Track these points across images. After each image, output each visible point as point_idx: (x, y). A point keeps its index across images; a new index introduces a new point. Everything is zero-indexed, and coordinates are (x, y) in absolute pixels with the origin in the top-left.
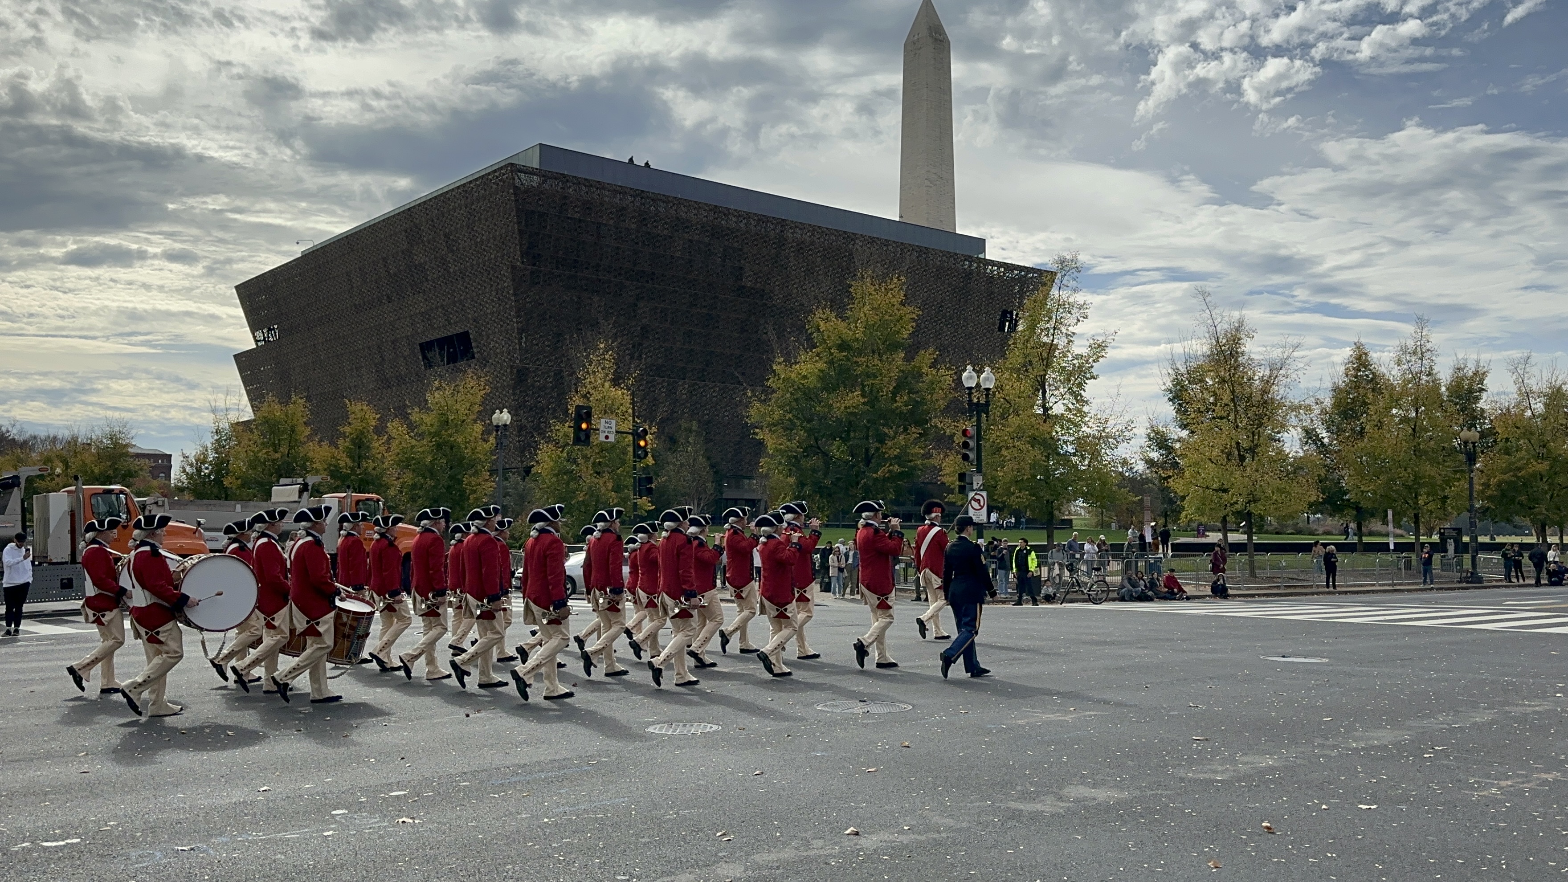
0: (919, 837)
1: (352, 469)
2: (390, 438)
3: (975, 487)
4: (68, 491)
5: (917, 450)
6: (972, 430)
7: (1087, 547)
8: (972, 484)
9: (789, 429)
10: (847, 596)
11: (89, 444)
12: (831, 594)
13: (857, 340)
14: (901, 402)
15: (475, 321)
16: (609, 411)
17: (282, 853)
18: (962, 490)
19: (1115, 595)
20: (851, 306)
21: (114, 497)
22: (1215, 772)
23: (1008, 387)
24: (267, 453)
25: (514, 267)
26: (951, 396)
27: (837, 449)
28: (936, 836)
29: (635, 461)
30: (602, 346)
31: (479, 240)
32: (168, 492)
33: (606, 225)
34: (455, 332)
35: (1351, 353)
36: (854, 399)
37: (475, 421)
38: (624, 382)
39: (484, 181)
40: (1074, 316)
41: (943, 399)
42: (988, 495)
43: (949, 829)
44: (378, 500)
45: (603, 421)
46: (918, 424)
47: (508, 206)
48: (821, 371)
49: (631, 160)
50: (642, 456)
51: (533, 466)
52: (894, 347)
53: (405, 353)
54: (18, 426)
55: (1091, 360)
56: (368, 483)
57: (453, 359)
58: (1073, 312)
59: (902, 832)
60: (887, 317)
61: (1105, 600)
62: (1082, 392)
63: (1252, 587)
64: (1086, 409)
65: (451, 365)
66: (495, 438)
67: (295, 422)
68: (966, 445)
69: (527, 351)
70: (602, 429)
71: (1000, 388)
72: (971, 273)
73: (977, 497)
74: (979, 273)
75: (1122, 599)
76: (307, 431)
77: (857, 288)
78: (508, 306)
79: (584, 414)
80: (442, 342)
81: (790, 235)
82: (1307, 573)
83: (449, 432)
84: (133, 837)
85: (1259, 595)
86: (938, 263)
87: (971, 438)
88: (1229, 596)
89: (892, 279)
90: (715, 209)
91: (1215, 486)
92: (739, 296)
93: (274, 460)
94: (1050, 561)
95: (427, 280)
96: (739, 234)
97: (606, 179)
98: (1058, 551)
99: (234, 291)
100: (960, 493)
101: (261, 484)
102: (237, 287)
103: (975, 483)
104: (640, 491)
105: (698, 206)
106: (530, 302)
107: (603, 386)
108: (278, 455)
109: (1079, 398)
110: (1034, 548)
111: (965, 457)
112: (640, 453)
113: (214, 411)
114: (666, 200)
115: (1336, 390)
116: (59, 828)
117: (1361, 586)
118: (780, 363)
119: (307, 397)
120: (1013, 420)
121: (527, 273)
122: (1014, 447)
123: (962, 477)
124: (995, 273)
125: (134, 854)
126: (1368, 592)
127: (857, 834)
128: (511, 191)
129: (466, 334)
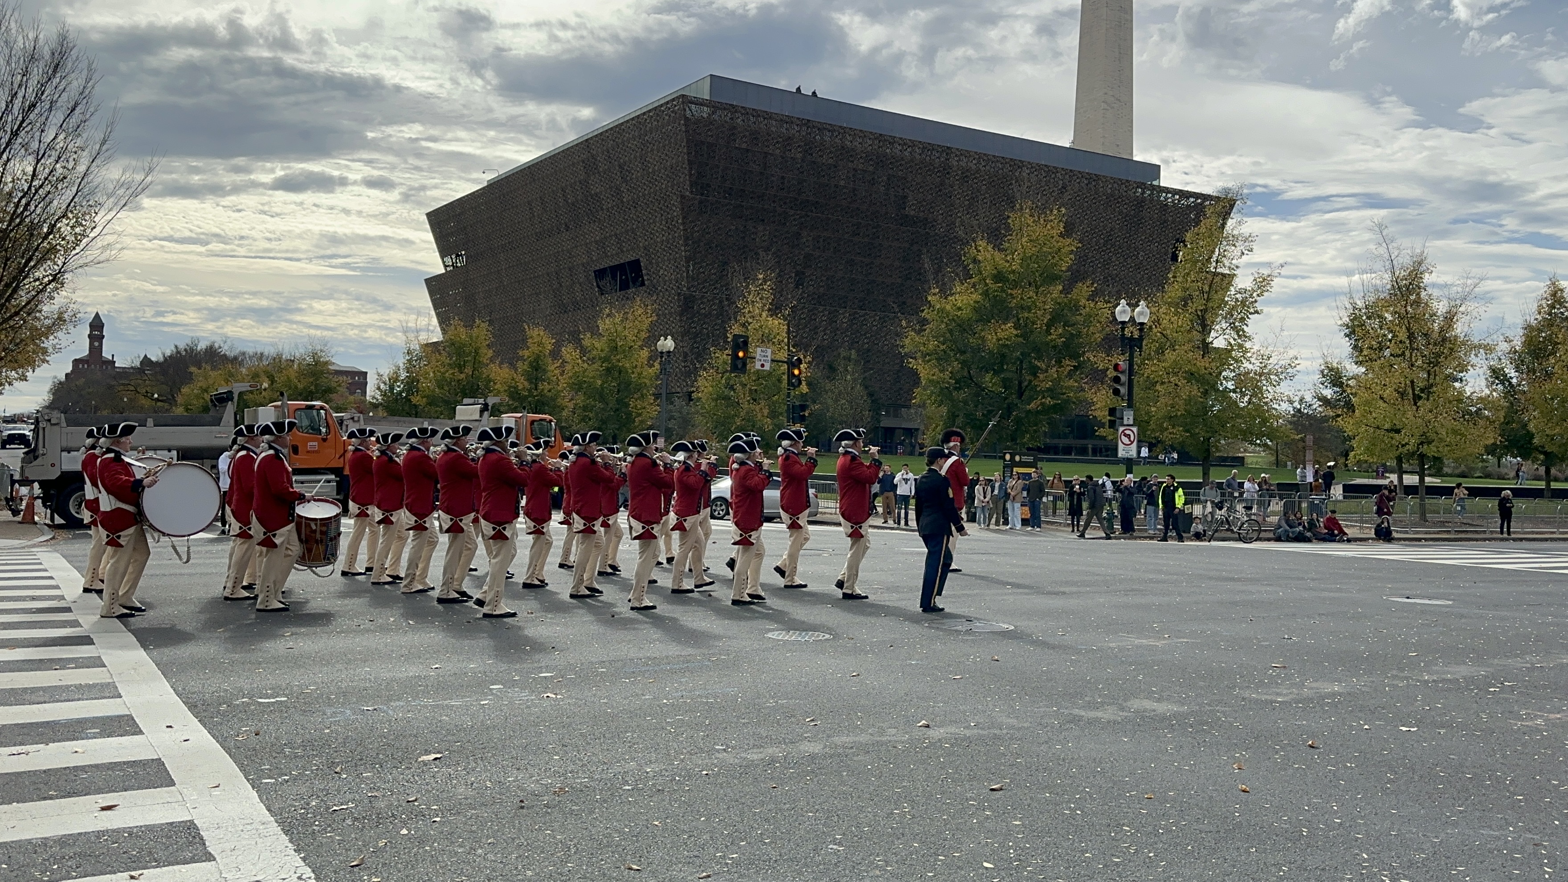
0: (981, 732)
1: (530, 391)
2: (564, 362)
3: (1125, 422)
4: (275, 407)
5: (1071, 383)
6: (1123, 365)
7: (1247, 485)
8: (1122, 419)
9: (941, 359)
10: (992, 527)
11: (293, 361)
12: (976, 525)
13: (1013, 272)
14: (1057, 335)
15: (645, 249)
16: (766, 339)
17: (447, 716)
18: (1112, 424)
19: (1271, 535)
20: (1009, 237)
21: (315, 412)
22: (1278, 694)
23: (1165, 321)
24: (453, 374)
25: (683, 197)
26: (1108, 329)
27: (989, 380)
28: (997, 732)
29: (789, 389)
30: (761, 276)
31: (650, 170)
32: (363, 408)
33: (772, 155)
34: (627, 260)
35: (1546, 289)
36: (1008, 331)
37: (641, 347)
38: (781, 312)
39: (656, 112)
40: (1238, 248)
41: (1100, 332)
42: (1138, 429)
43: (1012, 727)
44: (551, 421)
45: (759, 349)
46: (1075, 356)
47: (679, 137)
48: (976, 302)
49: (799, 89)
50: (796, 384)
51: (693, 392)
52: (1052, 279)
53: (581, 280)
54: (229, 343)
55: (1255, 295)
56: (543, 404)
57: (624, 286)
58: (1237, 244)
59: (968, 727)
60: (1045, 249)
61: (1256, 540)
62: (1245, 327)
63: (1421, 531)
64: (1248, 345)
65: (623, 292)
66: (660, 364)
67: (479, 345)
68: (1117, 380)
69: (693, 279)
70: (758, 357)
71: (1157, 322)
72: (1143, 200)
73: (1127, 432)
74: (1152, 200)
75: (1278, 539)
76: (490, 353)
77: (1014, 219)
78: (676, 235)
79: (742, 343)
80: (614, 269)
81: (955, 163)
82: (1483, 518)
83: (618, 357)
84: (329, 699)
85: (1426, 540)
86: (1109, 191)
87: (1122, 372)
88: (1393, 539)
89: (1051, 211)
90: (880, 138)
91: (1387, 426)
92: (902, 225)
93: (459, 380)
94: (1202, 498)
95: (602, 209)
96: (903, 162)
97: (774, 108)
98: (1212, 488)
99: (425, 217)
100: (1110, 428)
101: (447, 403)
102: (429, 215)
103: (1125, 418)
104: (793, 418)
105: (863, 134)
106: (698, 231)
107: (761, 315)
108: (463, 376)
109: (1241, 333)
110: (1182, 485)
111: (1116, 392)
112: (794, 382)
113: (406, 331)
114: (832, 129)
115: (1528, 328)
116: (270, 689)
117: (1537, 533)
118: (934, 294)
119: (489, 321)
120: (1170, 356)
121: (696, 202)
122: (1170, 382)
123: (1112, 411)
124: (1170, 200)
125: (329, 712)
126: (1546, 540)
127: (928, 726)
128: (682, 122)
129: (637, 262)
